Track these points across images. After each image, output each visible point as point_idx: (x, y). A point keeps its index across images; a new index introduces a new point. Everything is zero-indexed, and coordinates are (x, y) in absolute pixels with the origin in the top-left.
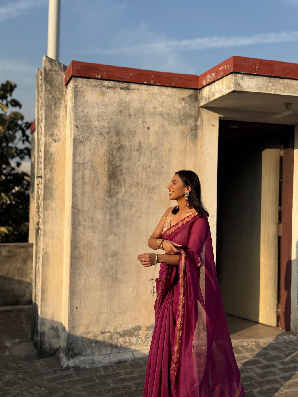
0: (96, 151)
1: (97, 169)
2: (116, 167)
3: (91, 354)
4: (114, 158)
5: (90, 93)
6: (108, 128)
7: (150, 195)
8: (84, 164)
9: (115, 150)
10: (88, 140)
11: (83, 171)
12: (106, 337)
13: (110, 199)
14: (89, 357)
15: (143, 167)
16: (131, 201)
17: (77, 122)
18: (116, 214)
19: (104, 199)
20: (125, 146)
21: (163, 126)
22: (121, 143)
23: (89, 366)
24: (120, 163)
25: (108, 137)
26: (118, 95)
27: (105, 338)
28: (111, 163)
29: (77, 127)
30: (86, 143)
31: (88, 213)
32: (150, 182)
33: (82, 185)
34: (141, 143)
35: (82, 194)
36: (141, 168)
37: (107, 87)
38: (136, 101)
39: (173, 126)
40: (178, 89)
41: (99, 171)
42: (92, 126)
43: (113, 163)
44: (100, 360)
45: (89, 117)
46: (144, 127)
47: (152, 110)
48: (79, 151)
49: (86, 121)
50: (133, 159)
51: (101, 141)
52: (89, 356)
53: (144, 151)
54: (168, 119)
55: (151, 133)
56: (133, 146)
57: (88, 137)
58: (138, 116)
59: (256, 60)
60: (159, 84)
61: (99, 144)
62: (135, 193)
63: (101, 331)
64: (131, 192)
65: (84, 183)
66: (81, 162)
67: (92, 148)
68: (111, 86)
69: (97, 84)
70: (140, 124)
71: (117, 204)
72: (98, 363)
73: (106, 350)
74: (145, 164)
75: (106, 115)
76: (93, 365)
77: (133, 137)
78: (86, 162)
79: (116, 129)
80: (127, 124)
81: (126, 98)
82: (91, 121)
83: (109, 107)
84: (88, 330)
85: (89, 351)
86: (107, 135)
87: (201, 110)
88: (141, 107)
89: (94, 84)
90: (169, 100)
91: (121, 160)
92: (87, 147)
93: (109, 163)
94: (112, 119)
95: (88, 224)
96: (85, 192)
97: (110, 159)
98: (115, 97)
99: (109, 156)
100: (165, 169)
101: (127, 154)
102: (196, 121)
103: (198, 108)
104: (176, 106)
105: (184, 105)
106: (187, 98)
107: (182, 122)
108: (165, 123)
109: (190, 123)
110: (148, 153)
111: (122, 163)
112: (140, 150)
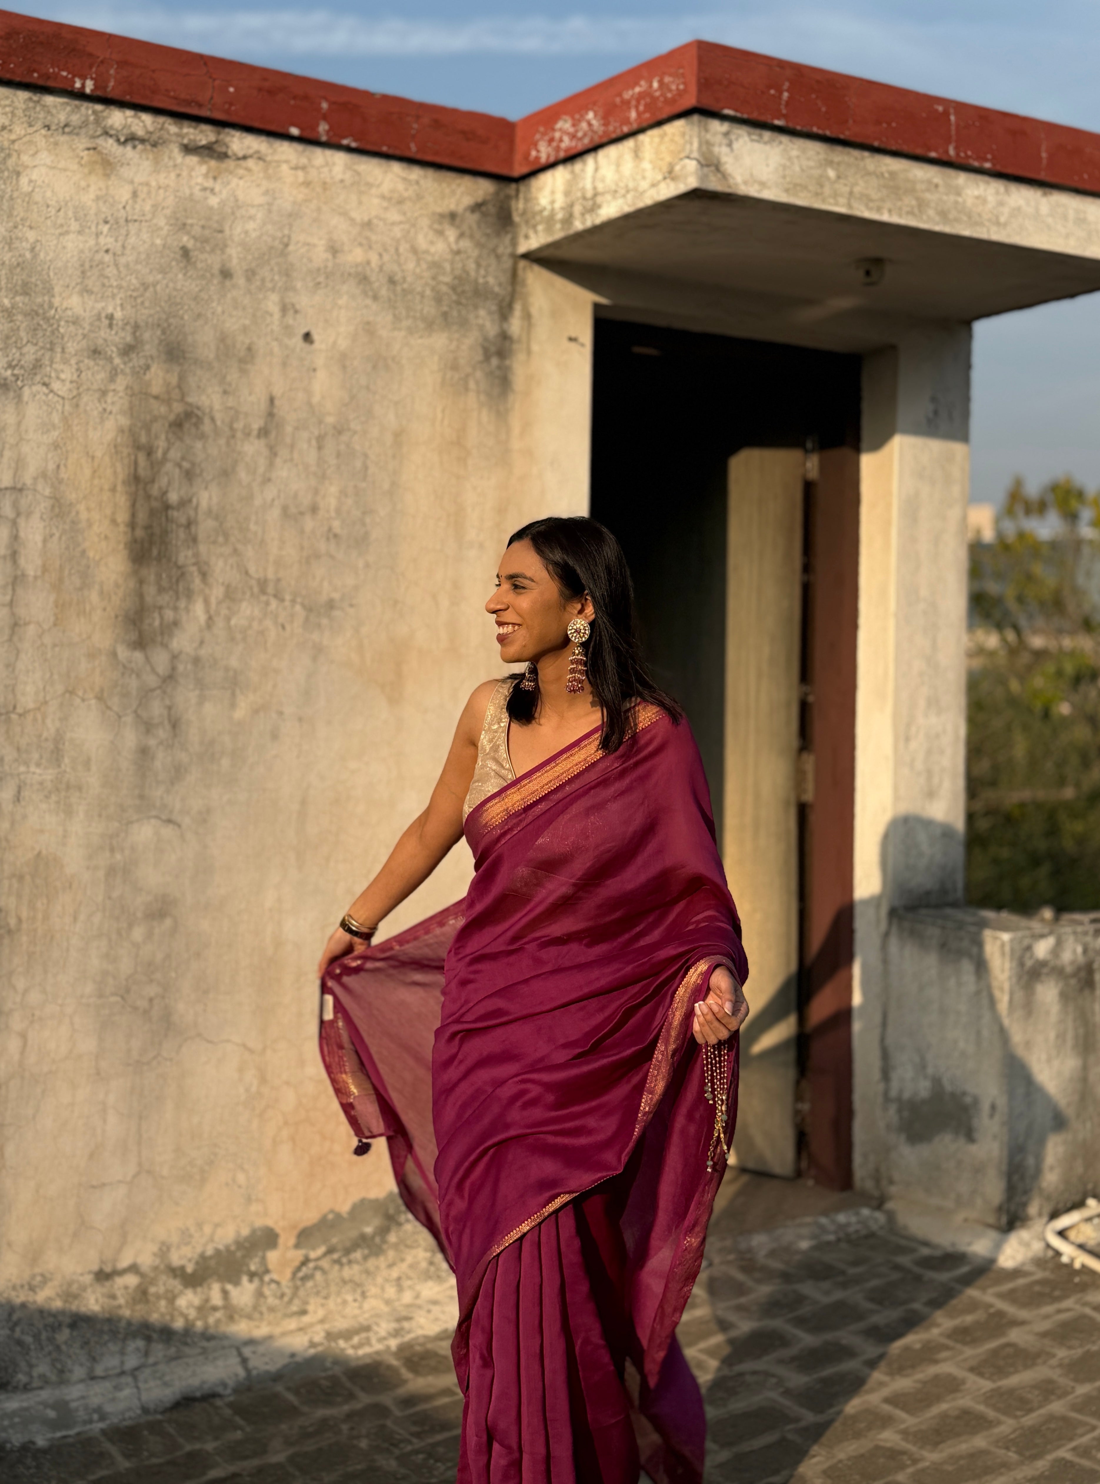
0: (75, 429)
1: (78, 513)
2: (167, 507)
3: (54, 1378)
4: (156, 466)
5: (45, 157)
6: (128, 328)
7: (315, 636)
8: (18, 490)
9: (160, 428)
10: (38, 378)
11: (14, 523)
12: (119, 1293)
13: (138, 655)
14: (45, 1395)
15: (285, 509)
16: (234, 662)
18: (166, 722)
19: (114, 654)
20: (204, 414)
21: (369, 329)
22: (190, 399)
23: (50, 1436)
24: (183, 490)
25: (128, 370)
26: (173, 175)
27: (113, 1297)
28: (145, 489)
30: (26, 391)
31: (35, 720)
32: (314, 577)
33: (10, 587)
34: (277, 402)
35: (9, 631)
36: (275, 513)
37: (122, 139)
38: (253, 211)
39: (410, 331)
40: (430, 173)
41: (90, 525)
42: (53, 312)
43: (155, 490)
44: (95, 1401)
45: (39, 268)
46: (288, 330)
47: (320, 255)
49: (26, 290)
50: (243, 475)
51: (95, 387)
52: (41, 1388)
53: (288, 440)
54: (390, 300)
55: (320, 361)
56: (242, 416)
57: (37, 365)
58: (263, 280)
59: (782, 64)
60: (354, 145)
61: (89, 402)
62: (250, 627)
63: (95, 1267)
64: (233, 622)
65: (17, 580)
66: (5, 481)
67: (56, 418)
68: (140, 133)
69: (75, 119)
70: (271, 315)
71: (170, 678)
72: (86, 1418)
73: (122, 1353)
74: (296, 496)
75: (122, 269)
76: (68, 1427)
77: (243, 372)
78: (29, 481)
79: (164, 332)
80: (213, 313)
81: (208, 193)
82: (49, 291)
83: (133, 228)
84: (36, 1270)
85: (43, 1368)
86: (126, 359)
87: (524, 269)
88: (274, 239)
89: (62, 117)
90: (394, 216)
91: (189, 475)
92: (32, 411)
93: (133, 488)
94: (145, 286)
95: (38, 771)
96: (22, 622)
97: (141, 472)
98: (159, 188)
99: (133, 457)
100: (379, 520)
101: (216, 452)
102: (506, 319)
103: (511, 261)
104: (424, 246)
105: (457, 243)
106: (468, 212)
107: (449, 320)
108: (380, 318)
109: (480, 322)
110: (306, 447)
111: (195, 489)
112: (273, 435)
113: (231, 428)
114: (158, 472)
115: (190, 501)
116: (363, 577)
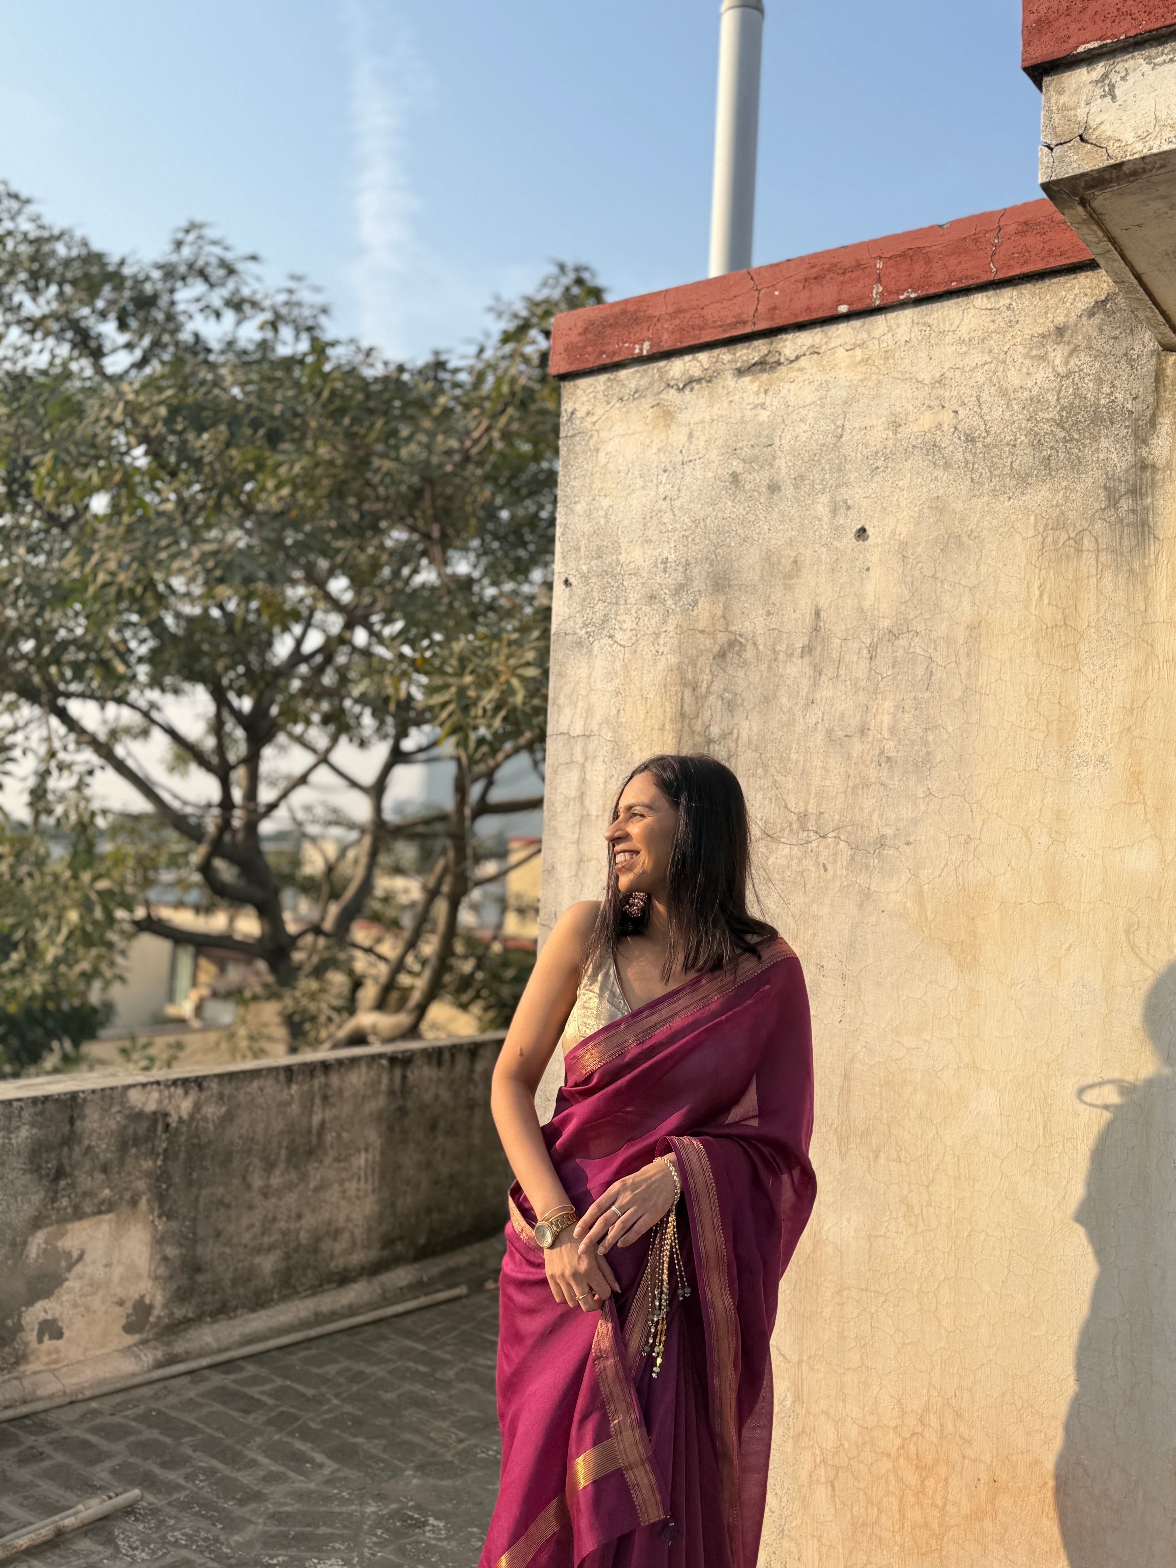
0: (633, 673)
1: (632, 753)
2: (710, 741)
4: (700, 700)
5: (619, 428)
6: (680, 568)
7: (862, 880)
8: (587, 736)
9: (705, 661)
10: (605, 632)
11: (583, 767)
15: (829, 732)
17: (566, 565)
20: (747, 641)
21: (939, 506)
22: (733, 628)
24: (724, 724)
25: (678, 610)
26: (726, 405)
28: (689, 725)
30: (596, 646)
32: (861, 809)
33: (577, 828)
34: (823, 614)
35: (574, 867)
36: (819, 738)
37: (681, 386)
38: (804, 412)
39: (995, 494)
40: (1027, 289)
42: (619, 568)
43: (699, 726)
45: (610, 531)
46: (837, 531)
47: (879, 435)
48: (572, 685)
49: (599, 554)
50: (784, 700)
51: (650, 631)
53: (835, 655)
54: (967, 463)
55: (874, 558)
56: (785, 636)
57: (605, 619)
58: (813, 484)
60: (913, 295)
61: (646, 647)
62: (789, 866)
65: (585, 820)
67: (618, 665)
68: (698, 373)
69: (643, 383)
70: (820, 520)
74: (842, 715)
75: (677, 512)
77: (788, 588)
78: (595, 727)
79: (711, 565)
80: (759, 533)
81: (759, 410)
82: (617, 549)
83: (687, 469)
86: (677, 598)
88: (826, 434)
89: (633, 385)
90: (976, 358)
91: (730, 707)
92: (600, 663)
93: (679, 725)
94: (697, 522)
96: (585, 859)
97: (687, 708)
98: (713, 420)
99: (680, 695)
100: (946, 737)
101: (757, 679)
102: (1145, 442)
103: (1154, 361)
104: (1017, 382)
105: (1067, 363)
106: (1084, 318)
107: (1053, 465)
108: (952, 490)
109: (1101, 456)
110: (855, 659)
111: (736, 720)
112: (818, 652)
113: (774, 651)
114: (702, 706)
115: (731, 733)
116: (922, 808)
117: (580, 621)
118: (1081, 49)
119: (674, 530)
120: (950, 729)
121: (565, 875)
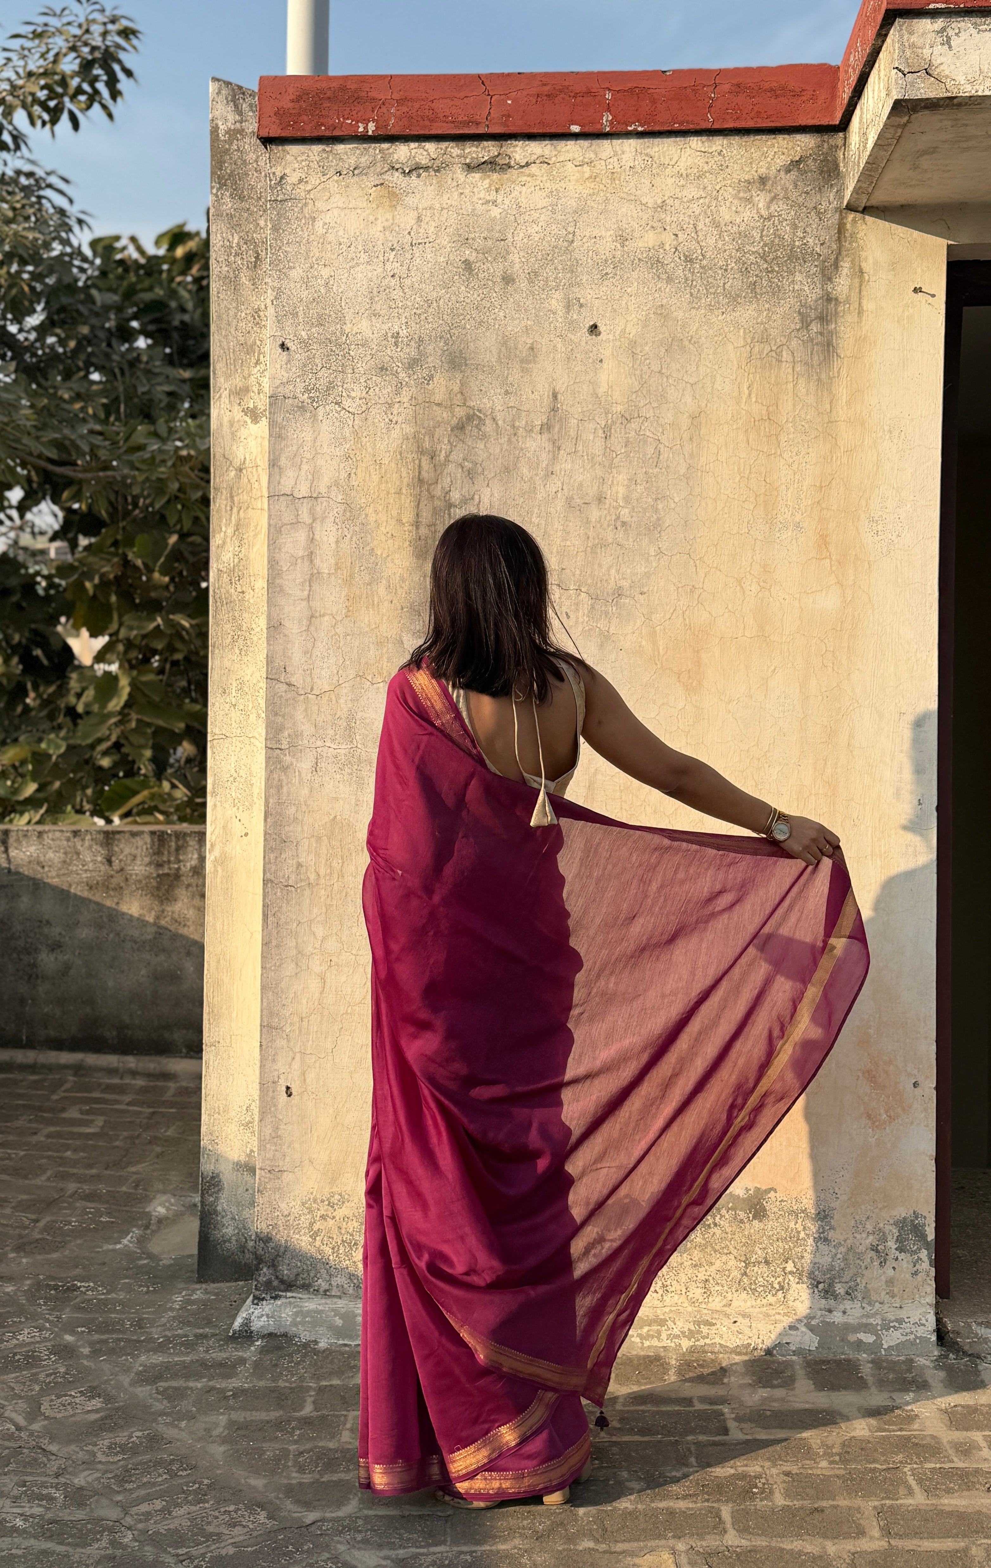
0: (364, 439)
1: (367, 515)
2: (450, 505)
4: (438, 469)
5: (337, 200)
6: (413, 343)
8: (313, 498)
9: (442, 432)
10: (331, 398)
11: (311, 527)
15: (569, 500)
17: (282, 329)
20: (486, 416)
21: (663, 313)
22: (471, 404)
23: (331, 1340)
24: (465, 490)
25: (412, 382)
26: (455, 195)
28: (428, 490)
29: (283, 346)
30: (321, 411)
31: (330, 700)
32: (600, 565)
33: (307, 585)
34: (559, 396)
35: (305, 622)
36: (560, 504)
37: (407, 170)
38: (536, 215)
39: (710, 308)
40: (736, 140)
41: (377, 526)
42: (344, 338)
43: (438, 491)
45: (332, 301)
46: (572, 326)
47: (607, 246)
48: (295, 448)
49: (320, 321)
50: (524, 471)
51: (382, 401)
52: (338, 1297)
53: (572, 433)
54: (687, 280)
55: (606, 352)
56: (524, 414)
57: (331, 386)
58: (546, 280)
60: (640, 129)
61: (377, 414)
65: (314, 577)
66: (303, 490)
67: (347, 432)
68: (424, 162)
69: (364, 160)
70: (554, 313)
74: (581, 486)
75: (406, 290)
77: (525, 371)
78: (323, 490)
79: (446, 344)
80: (495, 319)
81: (490, 206)
82: (342, 320)
83: (417, 250)
84: (335, 1189)
85: (341, 1281)
86: (410, 372)
87: (854, 221)
88: (558, 238)
89: (352, 161)
90: (692, 191)
91: (471, 475)
92: (325, 427)
93: (417, 490)
94: (429, 303)
95: (332, 746)
96: (317, 614)
97: (424, 474)
98: (442, 209)
99: (417, 462)
100: (673, 506)
101: (498, 451)
102: (830, 279)
103: (837, 216)
104: (727, 218)
105: (768, 208)
106: (782, 173)
107: (758, 291)
108: (674, 300)
109: (796, 288)
110: (591, 438)
111: (476, 487)
112: (556, 429)
113: (513, 426)
114: (441, 473)
115: (473, 499)
116: (654, 564)
117: (300, 386)
118: (932, 6)
119: (405, 307)
120: (677, 500)
121: (295, 631)
